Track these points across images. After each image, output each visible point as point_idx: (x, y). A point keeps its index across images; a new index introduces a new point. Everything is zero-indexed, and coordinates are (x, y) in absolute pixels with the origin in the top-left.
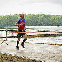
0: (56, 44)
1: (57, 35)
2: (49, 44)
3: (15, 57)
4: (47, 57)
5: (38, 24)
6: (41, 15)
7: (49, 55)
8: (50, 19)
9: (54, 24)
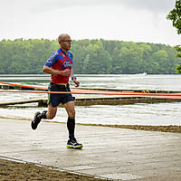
0: (135, 128)
1: (139, 102)
2: (116, 126)
3: (14, 163)
5: (84, 68)
6: (94, 42)
7: (114, 159)
8: (120, 55)
9: (130, 68)
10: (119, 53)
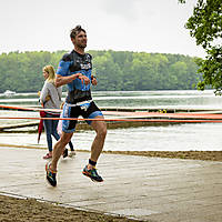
0: (150, 154)
2: (129, 153)
3: (13, 199)
4: (120, 199)
7: (126, 192)
8: (132, 68)
10: (131, 65)
